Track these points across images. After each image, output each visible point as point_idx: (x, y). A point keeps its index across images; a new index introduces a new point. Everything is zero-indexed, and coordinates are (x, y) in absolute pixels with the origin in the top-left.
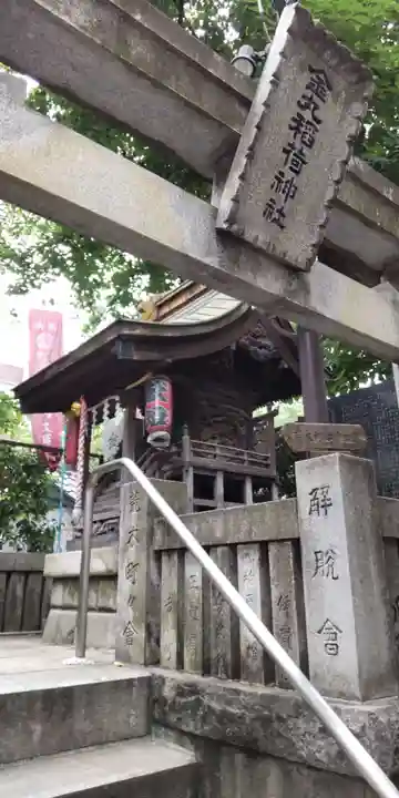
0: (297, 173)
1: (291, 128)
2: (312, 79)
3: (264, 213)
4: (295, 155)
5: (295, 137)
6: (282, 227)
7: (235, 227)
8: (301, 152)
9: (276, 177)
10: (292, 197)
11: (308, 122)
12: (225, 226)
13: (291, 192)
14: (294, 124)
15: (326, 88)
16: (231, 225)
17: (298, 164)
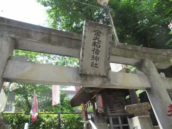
0: (98, 54)
1: (93, 45)
2: (95, 33)
3: (91, 66)
4: (96, 51)
5: (95, 47)
6: (97, 67)
7: (83, 72)
8: (97, 49)
9: (92, 57)
10: (98, 60)
11: (97, 42)
12: (80, 73)
13: (97, 59)
14: (93, 44)
15: (100, 33)
16: (82, 72)
17: (98, 52)
